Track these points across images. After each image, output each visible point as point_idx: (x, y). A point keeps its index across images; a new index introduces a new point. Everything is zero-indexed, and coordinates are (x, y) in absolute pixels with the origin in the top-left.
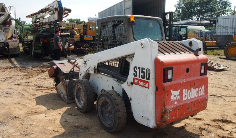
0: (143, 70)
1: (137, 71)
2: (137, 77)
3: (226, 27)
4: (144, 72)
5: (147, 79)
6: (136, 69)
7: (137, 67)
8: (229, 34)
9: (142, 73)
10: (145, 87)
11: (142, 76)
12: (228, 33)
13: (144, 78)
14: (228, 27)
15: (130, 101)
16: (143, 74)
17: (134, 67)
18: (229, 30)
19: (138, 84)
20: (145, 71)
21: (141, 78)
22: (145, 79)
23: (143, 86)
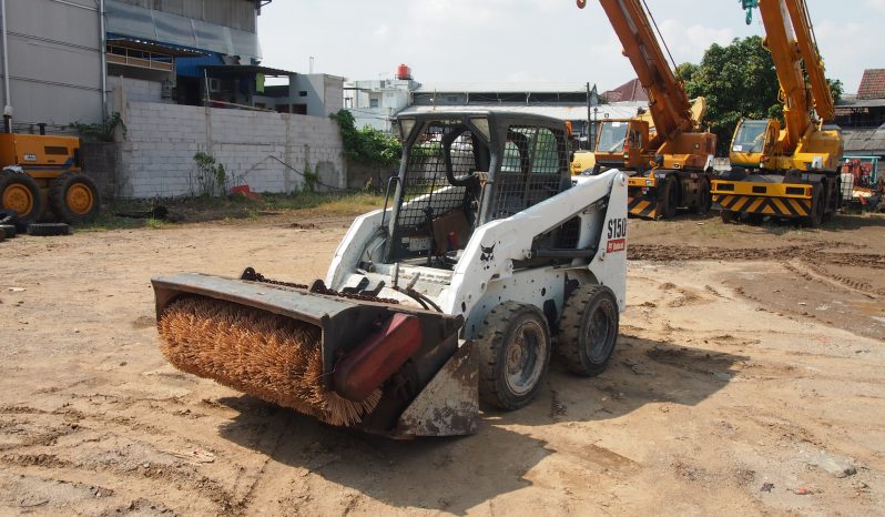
0: (619, 223)
1: (613, 227)
2: (613, 237)
4: (620, 226)
6: (612, 223)
9: (618, 228)
10: (620, 250)
11: (618, 233)
16: (619, 230)
17: (609, 223)
19: (612, 250)
21: (616, 238)
22: (621, 237)
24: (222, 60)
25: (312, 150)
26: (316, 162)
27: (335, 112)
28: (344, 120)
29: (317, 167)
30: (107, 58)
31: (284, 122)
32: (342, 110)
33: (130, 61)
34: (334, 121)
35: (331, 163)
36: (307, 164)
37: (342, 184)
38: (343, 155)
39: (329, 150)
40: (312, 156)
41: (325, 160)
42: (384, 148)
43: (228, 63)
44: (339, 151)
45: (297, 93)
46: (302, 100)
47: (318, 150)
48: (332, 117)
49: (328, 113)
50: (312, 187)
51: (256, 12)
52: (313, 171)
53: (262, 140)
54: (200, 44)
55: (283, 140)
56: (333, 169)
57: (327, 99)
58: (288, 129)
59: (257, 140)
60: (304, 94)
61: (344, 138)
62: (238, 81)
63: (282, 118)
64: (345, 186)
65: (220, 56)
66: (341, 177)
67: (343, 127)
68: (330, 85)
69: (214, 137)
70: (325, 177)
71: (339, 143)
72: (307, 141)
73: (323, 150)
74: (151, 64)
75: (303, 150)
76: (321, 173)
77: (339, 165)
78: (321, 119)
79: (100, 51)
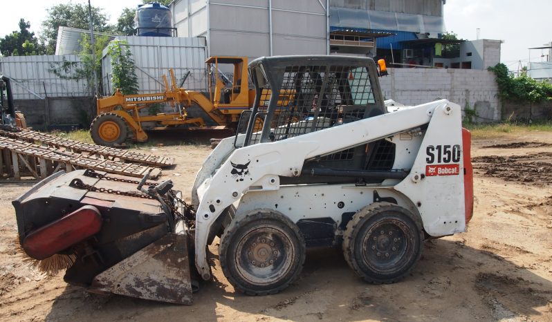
0: (448, 149)
1: (436, 153)
2: (436, 162)
3: (23, 81)
4: (449, 152)
5: (454, 160)
6: (433, 149)
7: (435, 147)
8: (32, 97)
9: (445, 154)
10: (451, 174)
11: (444, 159)
12: (30, 94)
13: (449, 161)
14: (28, 81)
15: (418, 208)
16: (446, 156)
17: (428, 149)
18: (32, 88)
19: (435, 174)
20: (451, 149)
21: (442, 163)
22: (451, 162)
23: (448, 174)
24: (416, 36)
25: (471, 93)
26: (475, 101)
27: (493, 66)
28: (500, 71)
29: (476, 105)
30: (331, 42)
31: (449, 75)
32: (499, 64)
33: (346, 43)
34: (491, 72)
35: (488, 102)
36: (467, 103)
37: (496, 116)
38: (498, 96)
39: (486, 93)
40: (471, 97)
41: (482, 100)
42: (531, 89)
43: (421, 38)
44: (495, 93)
45: (465, 55)
46: (468, 59)
47: (476, 94)
48: (490, 69)
49: (486, 66)
50: (471, 119)
51: (442, 2)
52: (472, 107)
53: (432, 88)
54: (400, 28)
55: (449, 87)
56: (489, 107)
57: (486, 57)
58: (452, 79)
59: (428, 88)
60: (470, 54)
61: (499, 83)
62: (423, 50)
63: (448, 72)
64: (500, 118)
65: (415, 34)
66: (496, 112)
67: (498, 76)
68: (488, 47)
69: (397, 87)
70: (482, 112)
71: (496, 88)
72: (467, 87)
73: (481, 93)
74: (360, 44)
75: (464, 93)
76: (478, 108)
77: (494, 103)
78: (480, 72)
79: (326, 39)
